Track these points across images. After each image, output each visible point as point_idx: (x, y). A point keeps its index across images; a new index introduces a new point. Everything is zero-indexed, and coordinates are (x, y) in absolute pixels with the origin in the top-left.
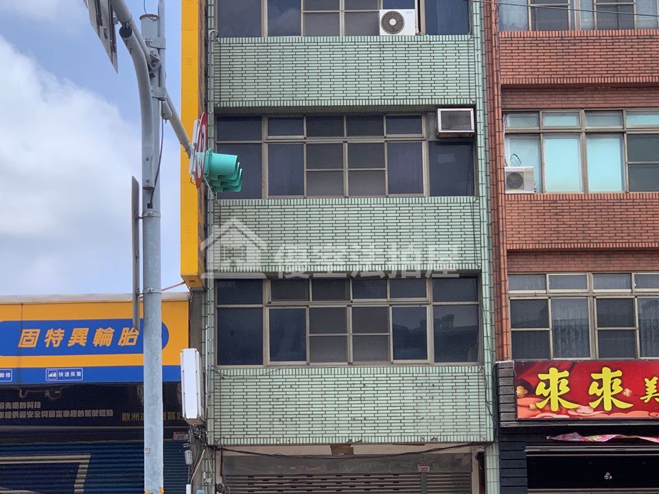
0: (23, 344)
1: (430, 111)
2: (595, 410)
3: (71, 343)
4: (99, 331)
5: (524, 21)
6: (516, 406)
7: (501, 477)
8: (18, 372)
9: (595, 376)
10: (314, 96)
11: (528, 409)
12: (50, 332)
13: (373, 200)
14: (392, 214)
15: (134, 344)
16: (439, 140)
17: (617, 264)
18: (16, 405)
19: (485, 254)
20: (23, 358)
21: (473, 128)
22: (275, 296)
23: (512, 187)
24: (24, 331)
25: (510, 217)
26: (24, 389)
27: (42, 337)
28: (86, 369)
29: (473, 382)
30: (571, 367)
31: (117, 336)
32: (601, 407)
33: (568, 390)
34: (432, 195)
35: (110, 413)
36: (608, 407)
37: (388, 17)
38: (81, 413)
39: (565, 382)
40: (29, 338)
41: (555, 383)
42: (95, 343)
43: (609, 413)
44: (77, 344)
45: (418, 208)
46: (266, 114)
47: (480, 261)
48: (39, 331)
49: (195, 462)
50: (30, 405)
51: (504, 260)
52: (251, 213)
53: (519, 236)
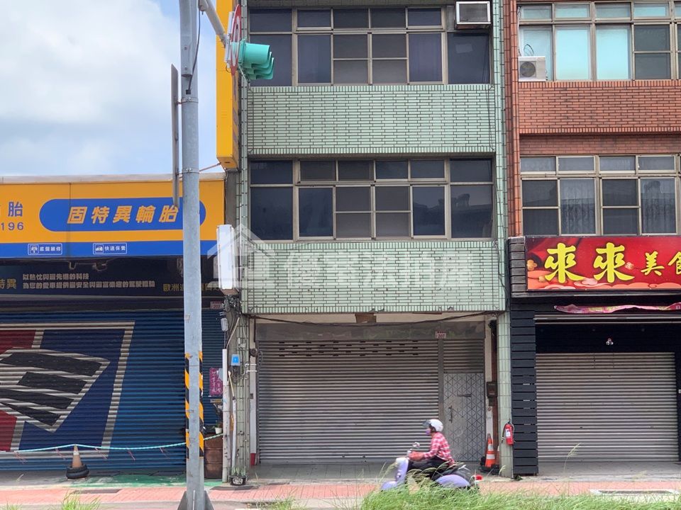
0: (72, 220)
1: (449, 4)
2: (599, 282)
3: (116, 220)
4: (142, 209)
6: (526, 279)
7: (512, 343)
8: (67, 246)
9: (600, 251)
11: (537, 281)
12: (96, 210)
13: (395, 87)
14: (413, 100)
15: (174, 220)
16: (458, 31)
17: (622, 147)
18: (66, 276)
19: (499, 138)
20: (73, 233)
21: (489, 20)
22: (304, 176)
23: (524, 75)
24: (72, 208)
25: (523, 103)
26: (73, 263)
27: (89, 214)
28: (129, 243)
29: (487, 257)
30: (578, 243)
31: (158, 213)
32: (604, 279)
33: (574, 263)
34: (451, 81)
35: (152, 284)
36: (611, 279)
38: (125, 284)
39: (572, 256)
40: (77, 215)
41: (562, 257)
42: (138, 220)
43: (612, 284)
44: (121, 221)
45: (437, 95)
46: (295, 7)
47: (494, 145)
48: (86, 208)
49: (231, 328)
50: (79, 276)
51: (516, 143)
52: (282, 99)
53: (531, 121)
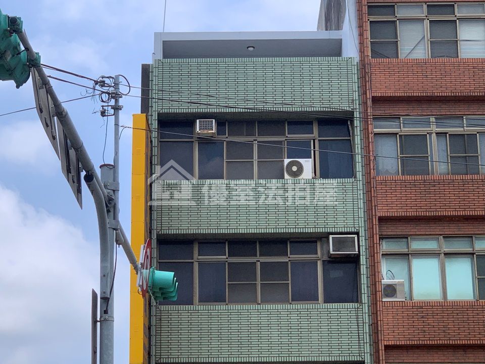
1: (323, 237)
5: (395, 168)
10: (234, 226)
13: (279, 306)
14: (294, 317)
16: (331, 259)
17: (471, 357)
19: (367, 348)
21: (357, 250)
23: (387, 296)
25: (386, 319)
34: (326, 301)
37: (291, 164)
45: (314, 312)
46: (196, 239)
47: (363, 354)
51: (382, 353)
52: (185, 316)
53: (394, 334)
